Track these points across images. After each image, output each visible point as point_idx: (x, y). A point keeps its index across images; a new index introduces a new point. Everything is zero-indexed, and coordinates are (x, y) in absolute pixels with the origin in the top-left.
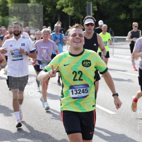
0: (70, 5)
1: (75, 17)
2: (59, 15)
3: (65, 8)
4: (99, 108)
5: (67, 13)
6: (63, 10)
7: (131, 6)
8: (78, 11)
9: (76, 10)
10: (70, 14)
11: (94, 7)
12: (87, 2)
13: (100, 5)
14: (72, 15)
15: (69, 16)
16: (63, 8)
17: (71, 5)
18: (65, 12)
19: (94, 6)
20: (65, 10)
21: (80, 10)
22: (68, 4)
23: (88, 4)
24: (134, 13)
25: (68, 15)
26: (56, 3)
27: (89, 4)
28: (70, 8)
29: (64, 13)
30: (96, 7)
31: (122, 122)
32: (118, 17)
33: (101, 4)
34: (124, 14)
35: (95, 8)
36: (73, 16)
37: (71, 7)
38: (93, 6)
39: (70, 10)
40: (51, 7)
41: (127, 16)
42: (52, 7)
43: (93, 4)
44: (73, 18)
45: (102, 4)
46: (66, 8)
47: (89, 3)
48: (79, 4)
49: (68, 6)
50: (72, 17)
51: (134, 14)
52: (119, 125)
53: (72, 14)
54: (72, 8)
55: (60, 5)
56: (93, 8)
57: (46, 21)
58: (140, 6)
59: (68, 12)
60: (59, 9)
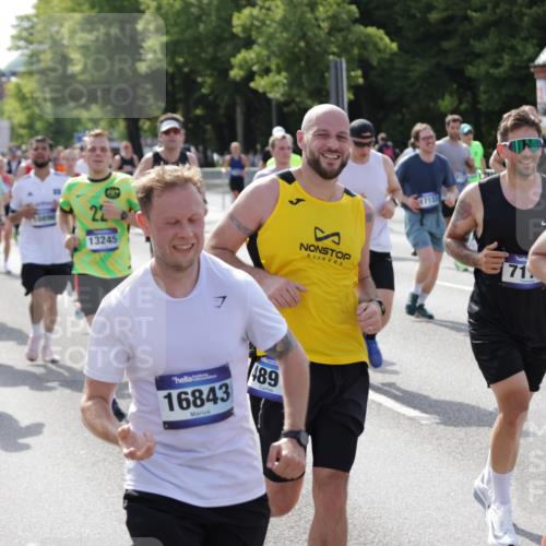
0: (273, 67)
1: (293, 106)
2: (238, 99)
3: (257, 78)
4: (384, 404)
5: (264, 94)
6: (252, 85)
7: (471, 71)
8: (301, 85)
9: (294, 82)
10: (276, 95)
11: (353, 74)
12: (331, 57)
13: (373, 68)
14: (282, 99)
15: (274, 103)
16: (250, 76)
17: (278, 66)
18: (261, 90)
19: (353, 70)
20: (259, 84)
21: (306, 84)
22: (267, 64)
23: (332, 65)
24: (485, 92)
25: (269, 101)
26: (229, 62)
27: (336, 62)
28: (274, 77)
29: (255, 92)
30: (359, 73)
31: (460, 449)
32: (432, 104)
33: (375, 63)
34: (451, 94)
35: (357, 77)
36: (286, 104)
37: (279, 73)
38: (348, 71)
39: (276, 84)
40: (211, 75)
41: (460, 102)
42: (215, 73)
43: (347, 62)
44: (286, 109)
45: (379, 62)
46: (262, 76)
47: (338, 60)
48: (302, 63)
49: (267, 71)
50: (281, 105)
51: (483, 97)
52: (451, 459)
53: (283, 95)
54: (282, 78)
55: (241, 67)
56: (349, 77)
57: (198, 118)
58: (501, 70)
59: (268, 90)
60: (238, 79)
